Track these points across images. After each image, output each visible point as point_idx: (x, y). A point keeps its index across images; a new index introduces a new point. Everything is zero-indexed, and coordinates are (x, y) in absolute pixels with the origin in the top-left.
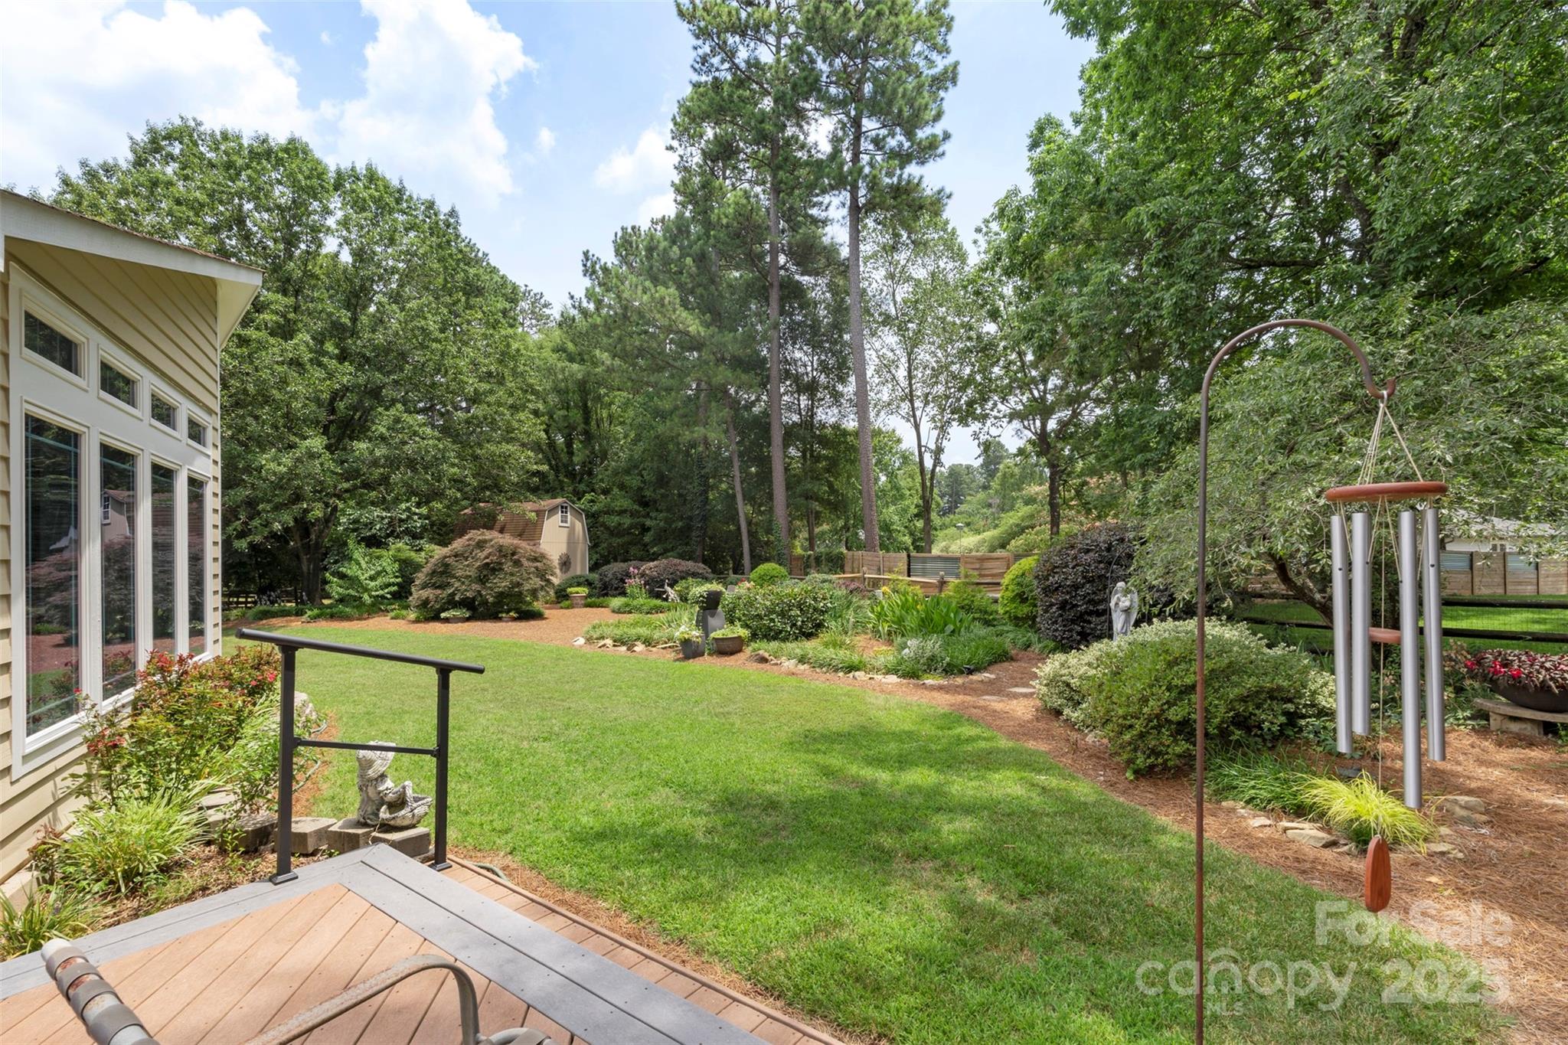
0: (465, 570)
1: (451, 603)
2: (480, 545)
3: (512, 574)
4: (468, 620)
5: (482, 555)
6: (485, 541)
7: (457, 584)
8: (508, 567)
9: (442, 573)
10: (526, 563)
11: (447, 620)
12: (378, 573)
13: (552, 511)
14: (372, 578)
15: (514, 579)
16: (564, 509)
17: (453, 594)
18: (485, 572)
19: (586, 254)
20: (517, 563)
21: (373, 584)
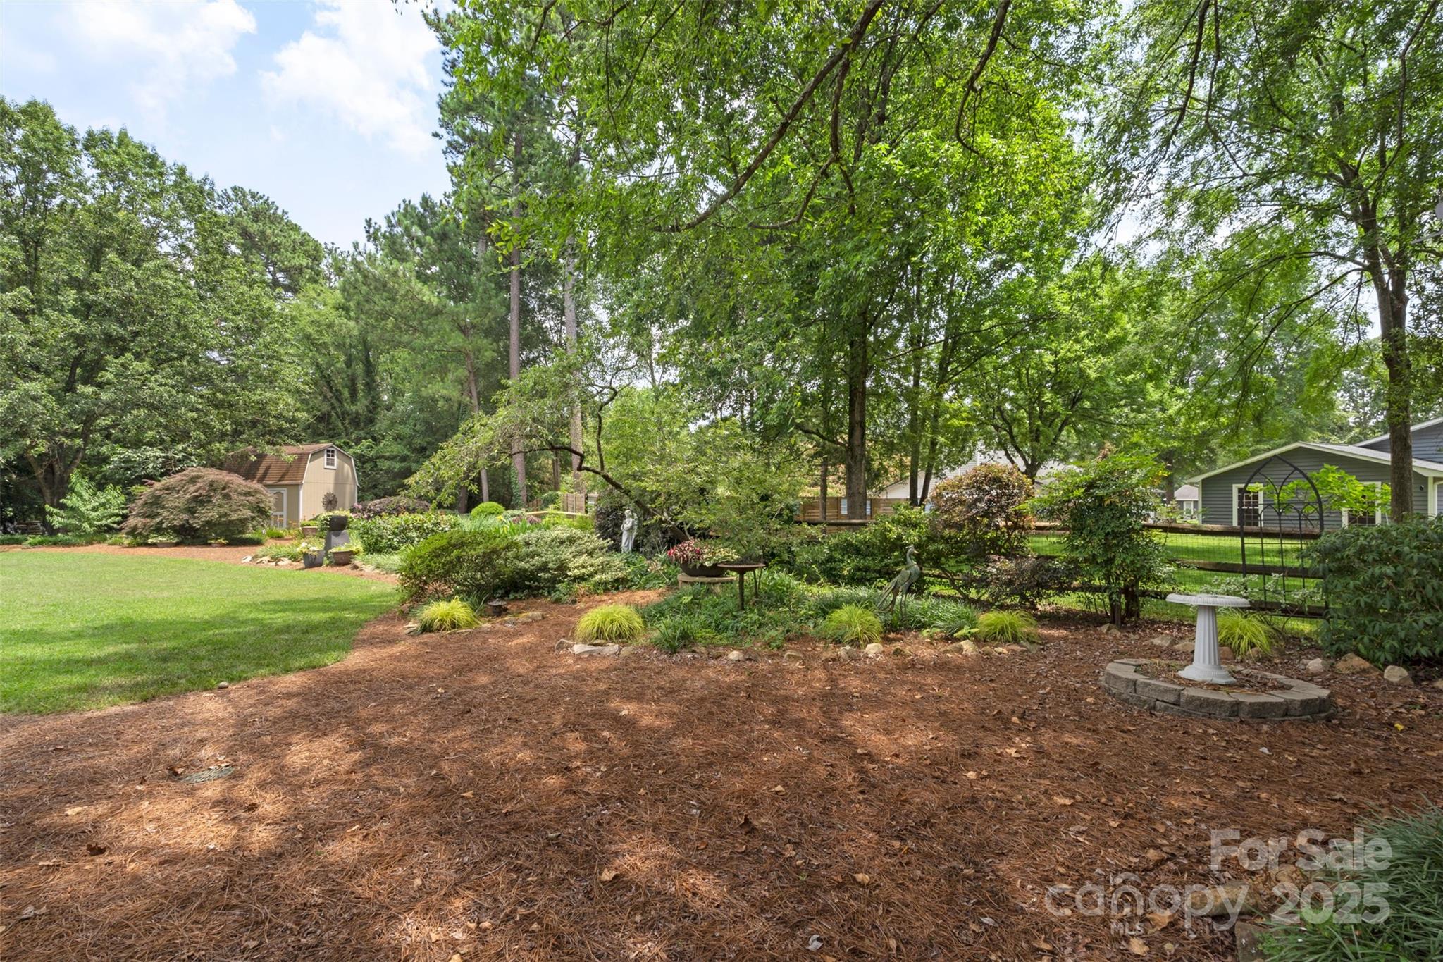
0: (176, 501)
1: (159, 530)
2: (193, 480)
3: (220, 506)
4: (177, 545)
5: (192, 489)
6: (199, 477)
7: (165, 514)
8: (217, 499)
9: (152, 504)
10: (234, 496)
11: (154, 545)
12: (103, 505)
13: (317, 454)
14: (95, 509)
15: (222, 510)
16: (330, 453)
17: (161, 523)
18: (193, 505)
19: (369, 222)
20: (227, 497)
21: (94, 514)
